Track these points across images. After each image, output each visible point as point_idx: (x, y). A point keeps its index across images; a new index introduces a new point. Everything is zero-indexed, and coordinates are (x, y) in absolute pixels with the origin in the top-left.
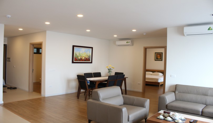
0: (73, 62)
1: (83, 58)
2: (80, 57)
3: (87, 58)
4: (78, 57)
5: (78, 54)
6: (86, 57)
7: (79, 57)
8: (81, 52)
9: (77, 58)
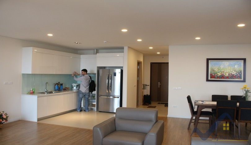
0: (208, 80)
1: (227, 75)
2: (220, 73)
3: (233, 75)
4: (216, 73)
5: (216, 70)
6: (233, 73)
7: (218, 74)
8: (222, 67)
9: (214, 74)
